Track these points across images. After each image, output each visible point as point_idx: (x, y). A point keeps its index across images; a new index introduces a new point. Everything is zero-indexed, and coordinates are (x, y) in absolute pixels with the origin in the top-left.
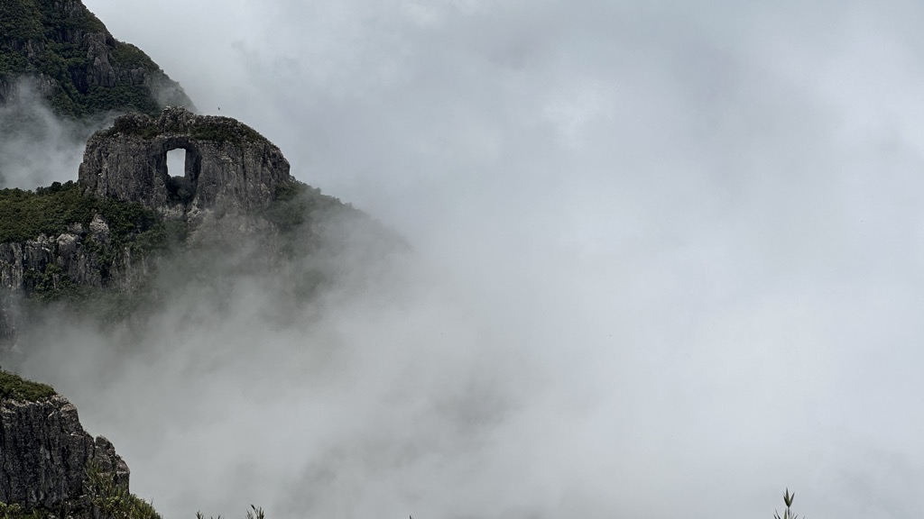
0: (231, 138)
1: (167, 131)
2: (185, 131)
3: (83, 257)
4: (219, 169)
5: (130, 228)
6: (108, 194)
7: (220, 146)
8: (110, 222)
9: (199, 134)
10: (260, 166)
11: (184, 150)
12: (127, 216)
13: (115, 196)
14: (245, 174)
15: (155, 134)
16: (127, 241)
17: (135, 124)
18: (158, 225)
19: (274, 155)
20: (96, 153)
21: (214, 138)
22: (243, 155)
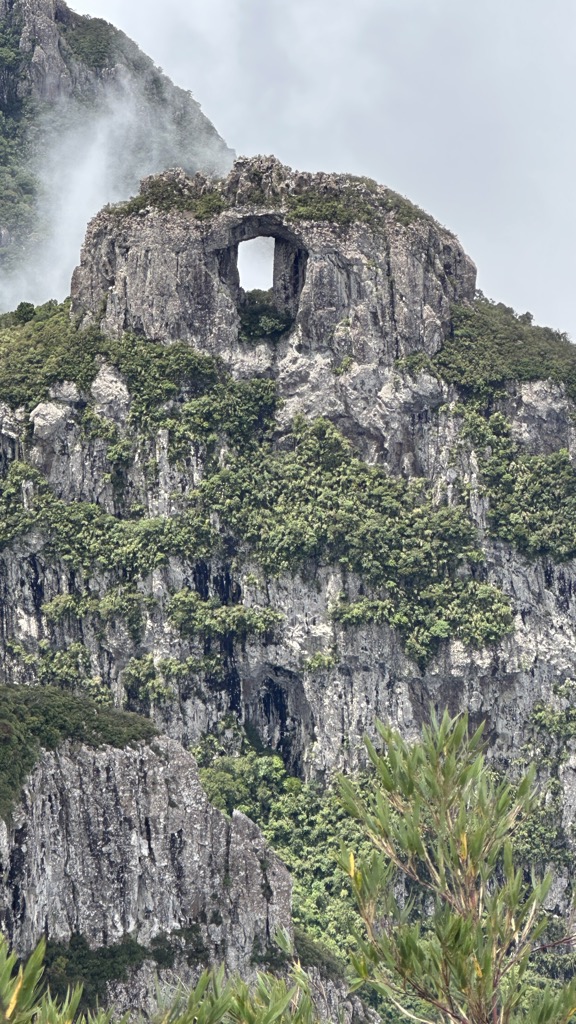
0: (365, 217)
1: (241, 203)
2: (276, 202)
3: (78, 448)
4: (340, 277)
5: (169, 392)
6: (126, 326)
7: (342, 232)
8: (131, 380)
9: (301, 210)
10: (421, 271)
11: (272, 240)
12: (161, 367)
13: (139, 330)
14: (391, 287)
15: (218, 210)
16: (163, 418)
17: (180, 191)
18: (221, 386)
19: (447, 248)
20: (104, 248)
21: (332, 217)
22: (387, 249)
